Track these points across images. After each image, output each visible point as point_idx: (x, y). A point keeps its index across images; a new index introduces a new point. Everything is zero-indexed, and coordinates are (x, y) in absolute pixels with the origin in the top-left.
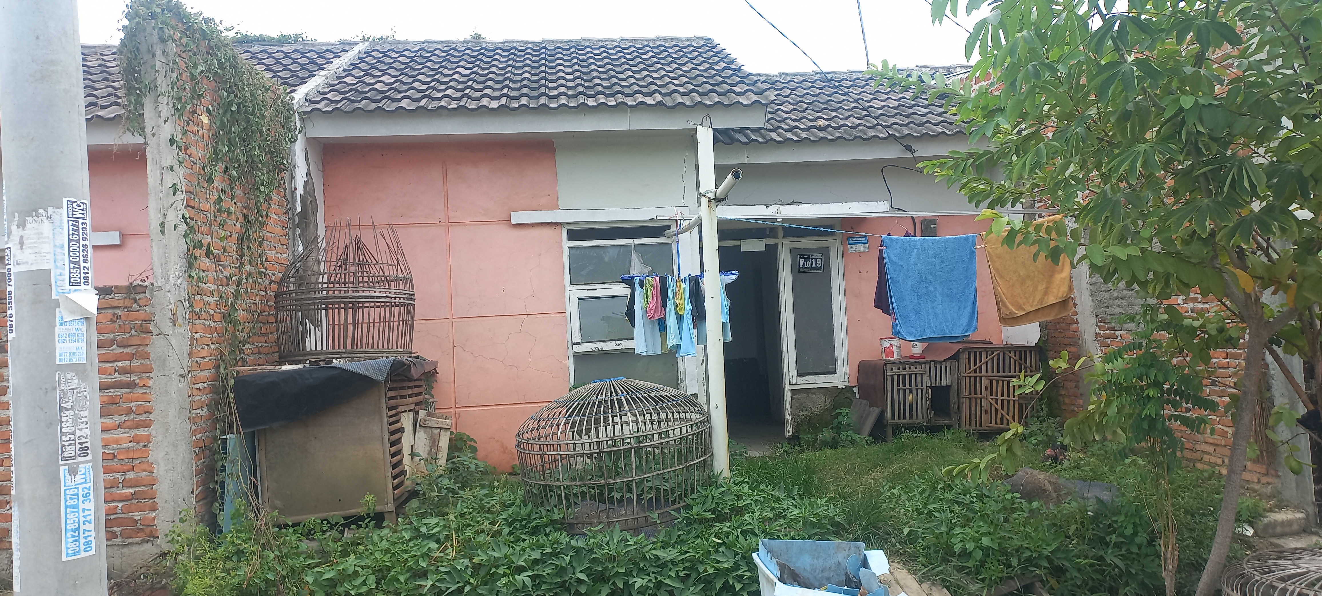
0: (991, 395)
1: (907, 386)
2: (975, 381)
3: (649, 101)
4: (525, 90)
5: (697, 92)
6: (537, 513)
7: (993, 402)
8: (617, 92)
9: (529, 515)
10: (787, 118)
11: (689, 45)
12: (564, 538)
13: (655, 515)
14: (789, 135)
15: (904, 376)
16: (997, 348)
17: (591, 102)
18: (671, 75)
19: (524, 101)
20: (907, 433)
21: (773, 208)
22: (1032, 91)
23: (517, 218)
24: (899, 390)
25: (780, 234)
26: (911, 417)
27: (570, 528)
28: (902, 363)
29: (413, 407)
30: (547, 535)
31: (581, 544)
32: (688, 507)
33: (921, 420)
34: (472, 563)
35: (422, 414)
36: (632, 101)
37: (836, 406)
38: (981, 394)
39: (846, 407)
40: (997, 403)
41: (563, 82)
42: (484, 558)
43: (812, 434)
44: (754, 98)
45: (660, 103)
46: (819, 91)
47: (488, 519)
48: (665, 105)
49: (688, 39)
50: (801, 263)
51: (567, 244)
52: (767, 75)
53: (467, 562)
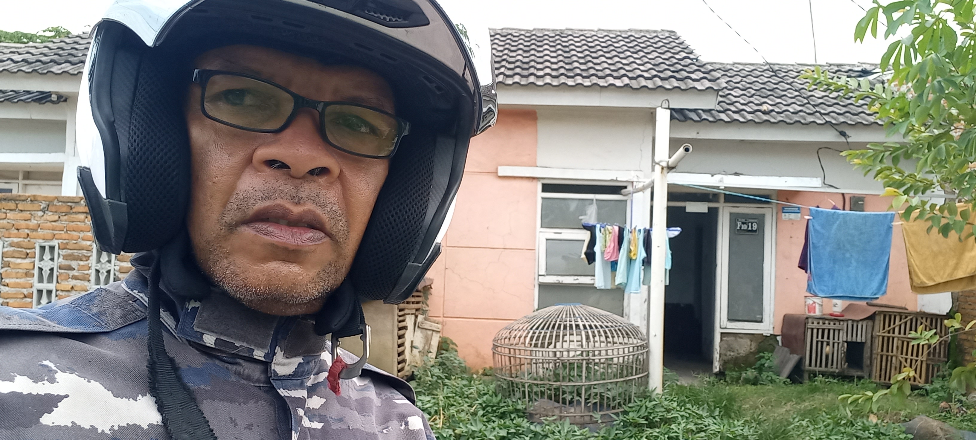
0: (902, 354)
1: (825, 338)
2: (887, 341)
3: (618, 83)
4: (518, 70)
5: (659, 77)
6: (505, 402)
7: (903, 361)
8: (593, 75)
9: (498, 403)
10: (736, 102)
11: (657, 36)
12: (525, 423)
13: (597, 416)
14: (736, 116)
15: (823, 330)
16: (910, 314)
17: (570, 82)
18: (638, 61)
19: (517, 79)
20: (820, 378)
21: (718, 177)
22: (937, 100)
23: (503, 171)
24: (817, 342)
25: (722, 199)
26: (826, 366)
27: (530, 417)
28: (822, 319)
29: (414, 311)
30: (512, 420)
31: (538, 429)
32: (626, 413)
33: (835, 369)
34: (455, 433)
35: (420, 318)
36: (604, 82)
37: (760, 350)
38: (892, 352)
39: (769, 352)
40: (906, 361)
41: (548, 64)
42: (464, 430)
43: (736, 371)
44: (708, 84)
45: (627, 85)
46: (767, 80)
47: (467, 402)
48: (631, 87)
49: (655, 32)
50: (739, 226)
51: (542, 195)
52: (721, 64)
53: (451, 432)
